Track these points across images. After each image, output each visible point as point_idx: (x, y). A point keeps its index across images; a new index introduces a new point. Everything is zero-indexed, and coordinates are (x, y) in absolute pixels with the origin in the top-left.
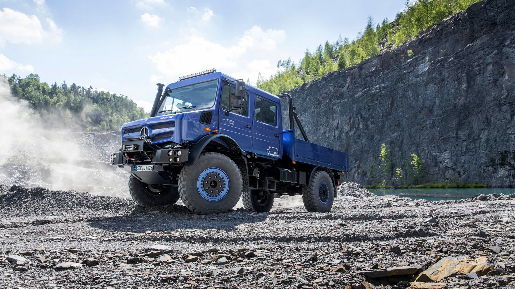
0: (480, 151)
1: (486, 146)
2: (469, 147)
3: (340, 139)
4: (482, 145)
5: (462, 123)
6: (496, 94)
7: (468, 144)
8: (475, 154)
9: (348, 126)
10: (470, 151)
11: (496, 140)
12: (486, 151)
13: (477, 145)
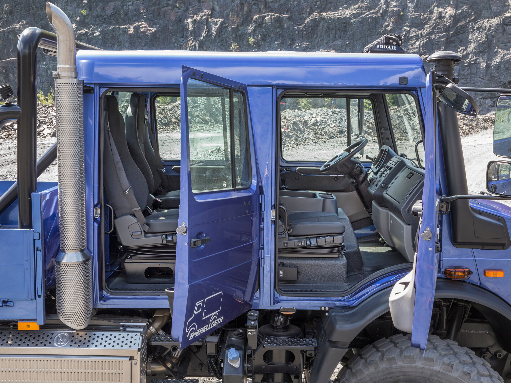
0: (476, 79)
1: (484, 74)
2: (461, 72)
3: (219, 36)
4: (480, 72)
5: (452, 41)
6: (498, 9)
7: (461, 69)
8: (469, 82)
9: (238, 17)
10: (462, 77)
11: (499, 67)
12: (484, 79)
13: (474, 71)
